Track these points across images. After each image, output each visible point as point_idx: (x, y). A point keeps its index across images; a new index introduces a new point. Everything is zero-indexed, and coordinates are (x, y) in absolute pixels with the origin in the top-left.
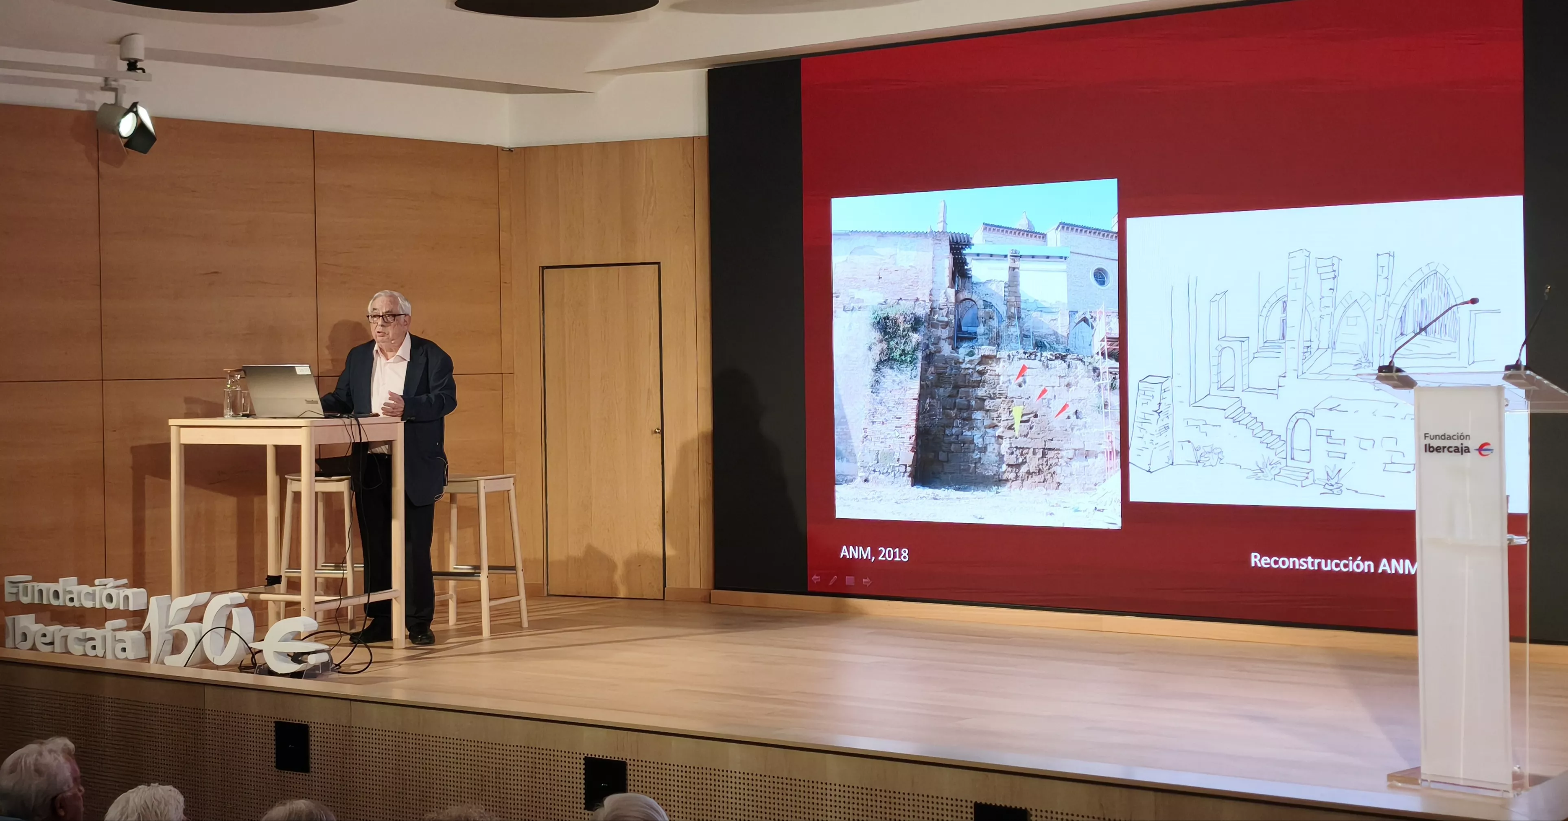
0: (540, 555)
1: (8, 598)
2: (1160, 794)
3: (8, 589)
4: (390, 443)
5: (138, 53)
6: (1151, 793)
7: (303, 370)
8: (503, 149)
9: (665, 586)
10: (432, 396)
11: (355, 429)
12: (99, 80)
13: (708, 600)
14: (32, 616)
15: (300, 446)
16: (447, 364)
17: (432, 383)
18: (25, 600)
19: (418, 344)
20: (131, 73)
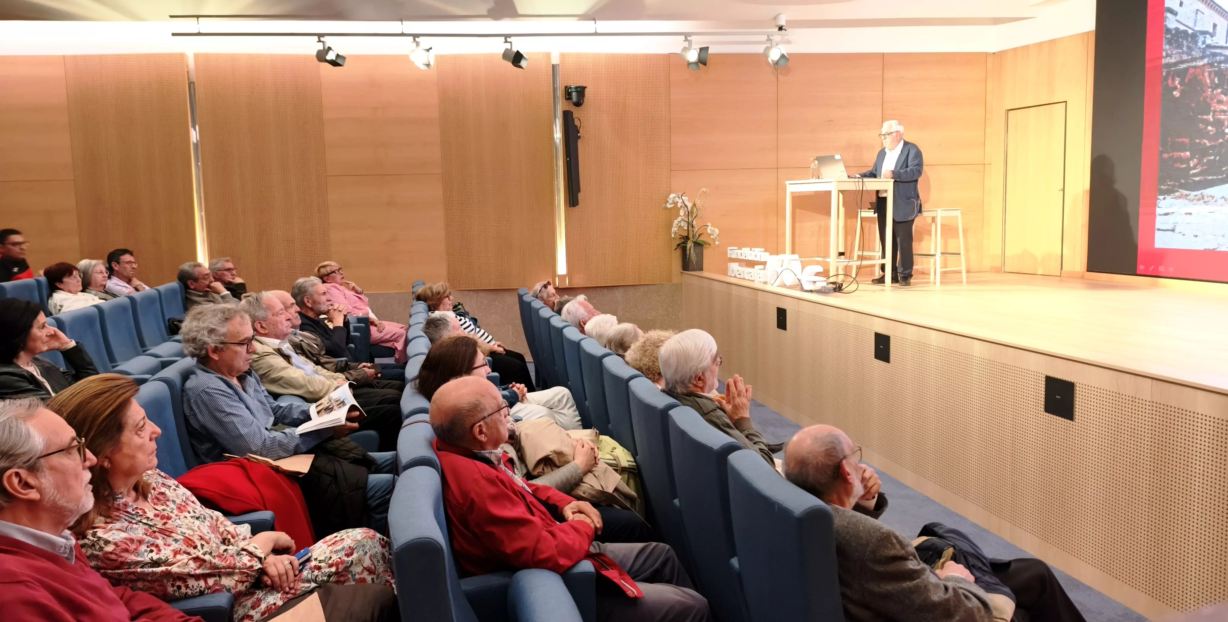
0: (999, 252)
1: (729, 256)
2: (1155, 381)
3: (729, 252)
4: (886, 191)
5: (782, 22)
6: (1150, 380)
7: (838, 157)
8: (989, 53)
9: (1062, 269)
10: (908, 169)
11: (861, 184)
12: (766, 37)
13: (1082, 277)
14: (737, 264)
15: (830, 191)
16: (919, 155)
17: (909, 164)
18: (733, 257)
19: (906, 143)
20: (780, 32)
